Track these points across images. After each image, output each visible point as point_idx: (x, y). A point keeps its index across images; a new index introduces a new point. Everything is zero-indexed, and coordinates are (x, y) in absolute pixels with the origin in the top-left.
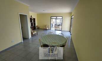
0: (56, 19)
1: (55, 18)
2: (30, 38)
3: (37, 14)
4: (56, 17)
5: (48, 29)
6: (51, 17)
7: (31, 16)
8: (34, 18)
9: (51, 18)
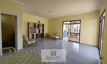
0: (71, 24)
1: (69, 23)
2: (20, 50)
3: (48, 20)
4: (71, 21)
5: (59, 39)
6: (63, 22)
7: (39, 22)
8: (43, 24)
9: (63, 24)
